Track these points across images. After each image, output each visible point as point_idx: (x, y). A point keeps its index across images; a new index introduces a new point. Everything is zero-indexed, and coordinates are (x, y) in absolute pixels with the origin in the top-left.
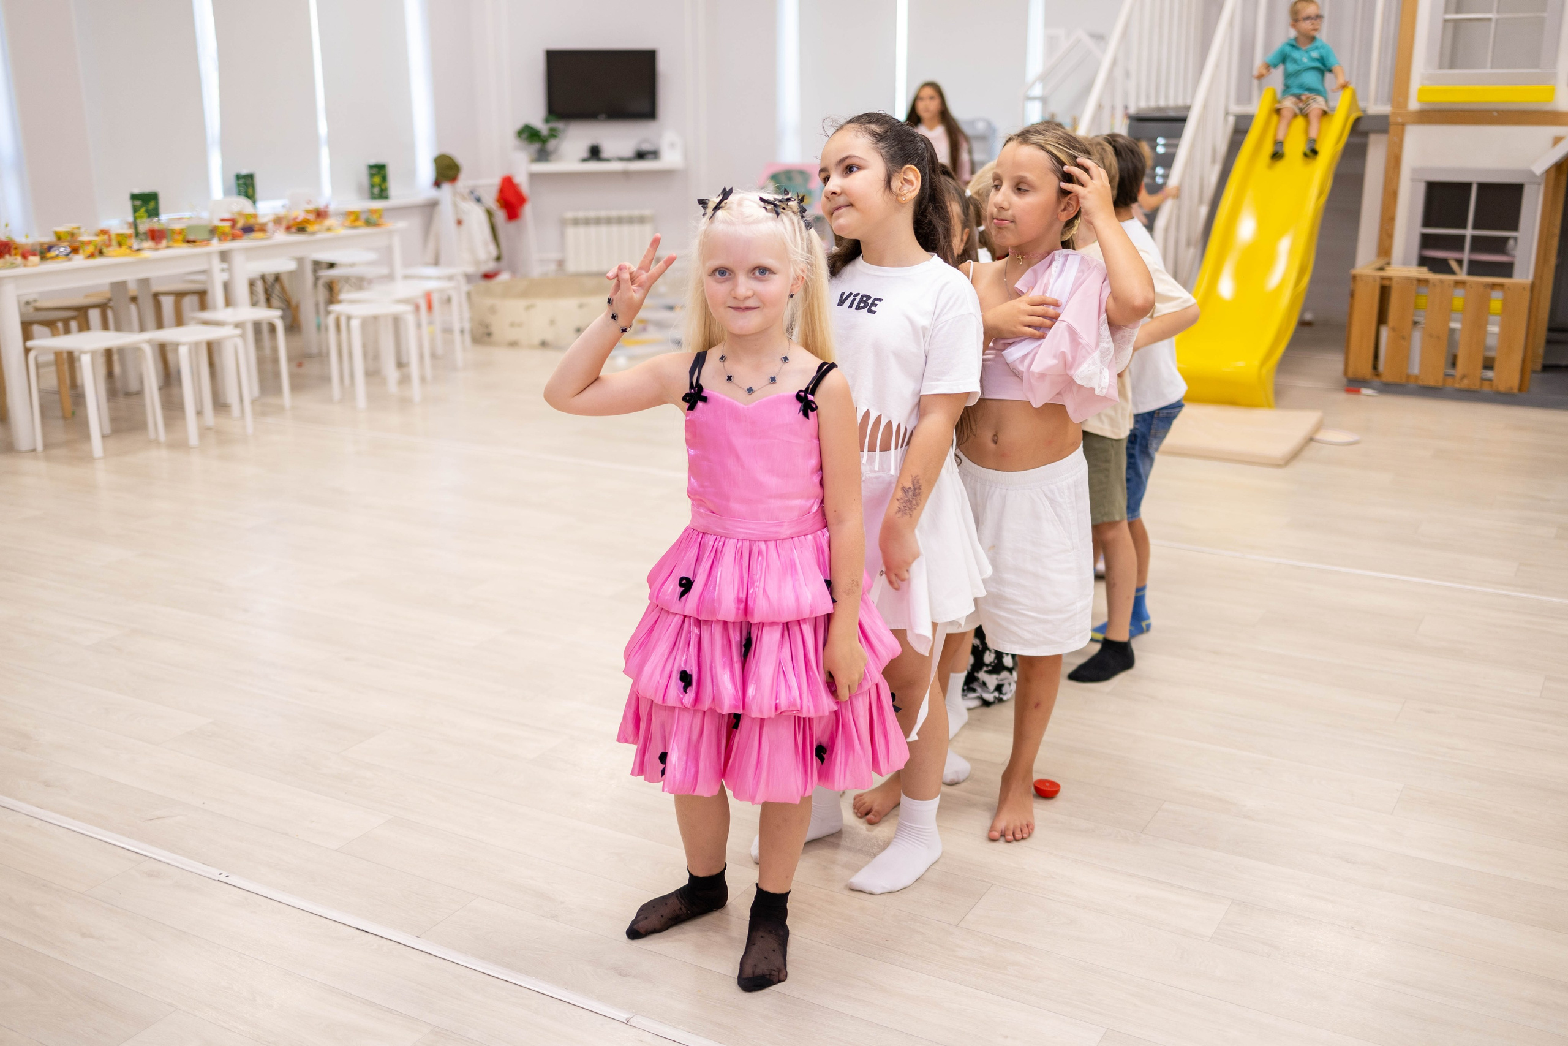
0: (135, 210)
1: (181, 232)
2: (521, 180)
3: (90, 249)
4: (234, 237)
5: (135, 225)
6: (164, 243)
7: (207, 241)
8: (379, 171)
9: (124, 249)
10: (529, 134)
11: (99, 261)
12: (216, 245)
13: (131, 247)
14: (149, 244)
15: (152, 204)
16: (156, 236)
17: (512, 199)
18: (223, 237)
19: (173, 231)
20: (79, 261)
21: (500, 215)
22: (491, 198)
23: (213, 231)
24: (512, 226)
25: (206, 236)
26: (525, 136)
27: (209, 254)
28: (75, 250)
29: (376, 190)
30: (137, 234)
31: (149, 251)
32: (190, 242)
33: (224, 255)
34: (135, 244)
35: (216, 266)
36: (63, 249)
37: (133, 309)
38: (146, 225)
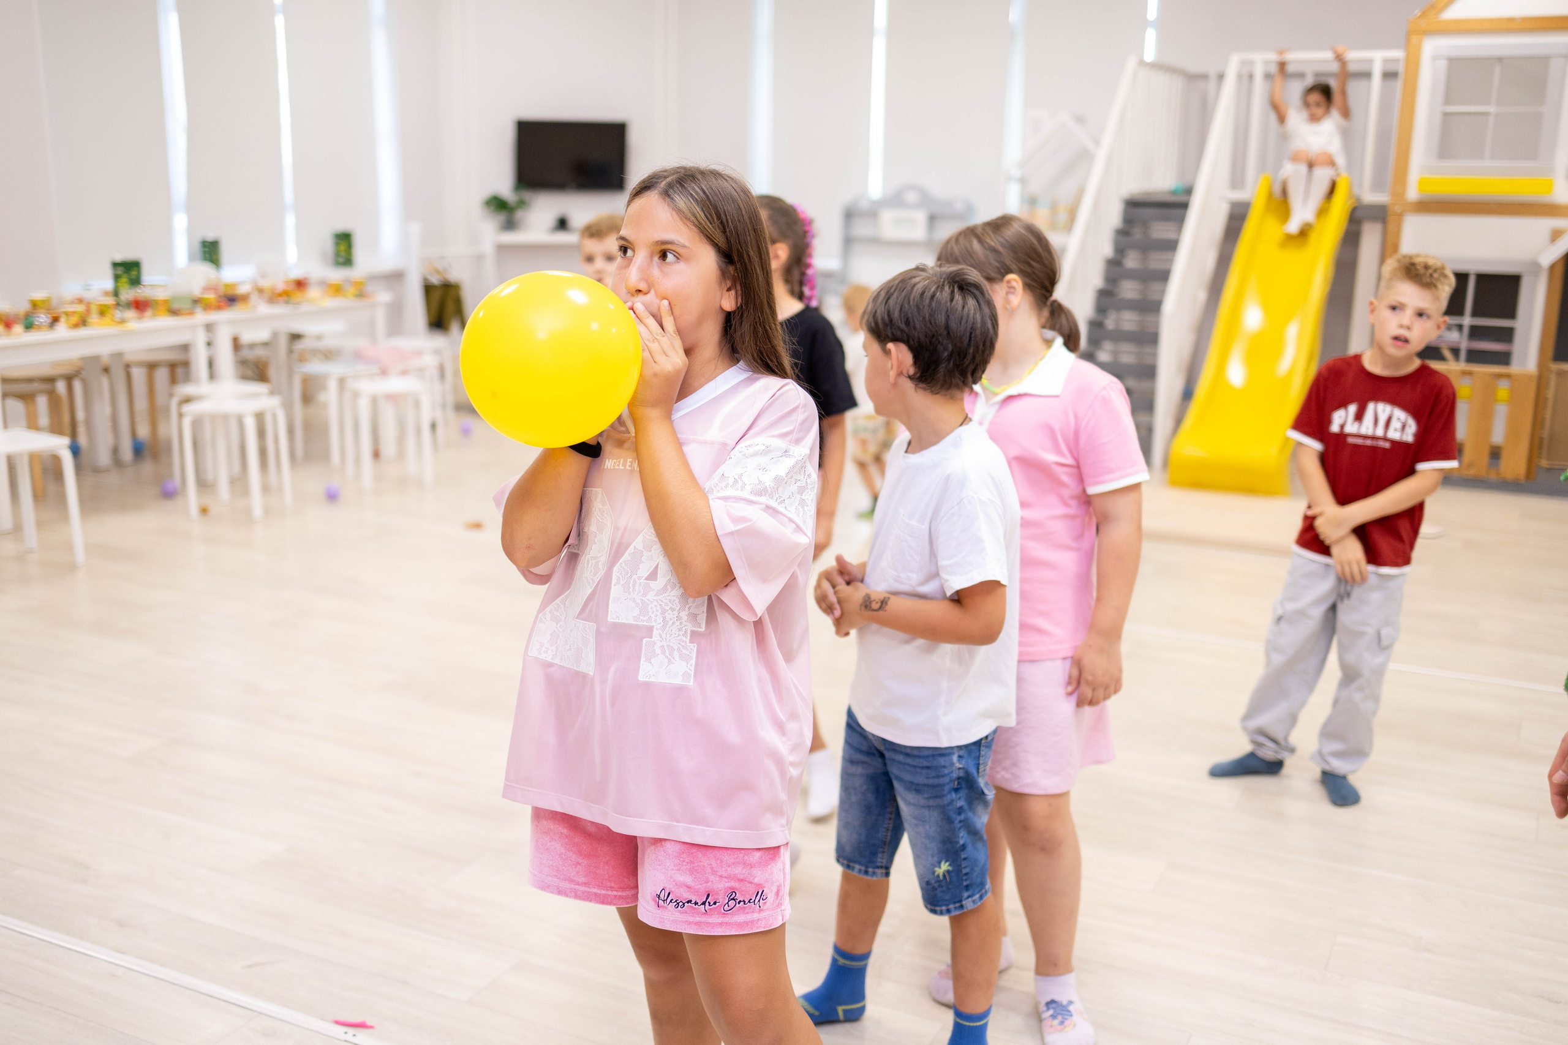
0: (117, 278)
1: (165, 302)
3: (75, 319)
4: (219, 308)
5: (116, 293)
6: (148, 313)
7: (191, 313)
8: (344, 240)
9: (107, 319)
10: (496, 204)
11: (80, 332)
12: (201, 316)
13: (113, 315)
14: (132, 314)
15: (133, 273)
16: (140, 306)
18: (208, 307)
19: (156, 302)
20: (62, 330)
23: (197, 301)
25: (187, 305)
26: (492, 206)
27: (192, 325)
28: (55, 320)
29: (341, 258)
30: (118, 304)
31: (132, 321)
32: (174, 312)
33: (209, 327)
34: (118, 314)
35: (201, 338)
36: (43, 318)
37: (105, 381)
38: (128, 294)
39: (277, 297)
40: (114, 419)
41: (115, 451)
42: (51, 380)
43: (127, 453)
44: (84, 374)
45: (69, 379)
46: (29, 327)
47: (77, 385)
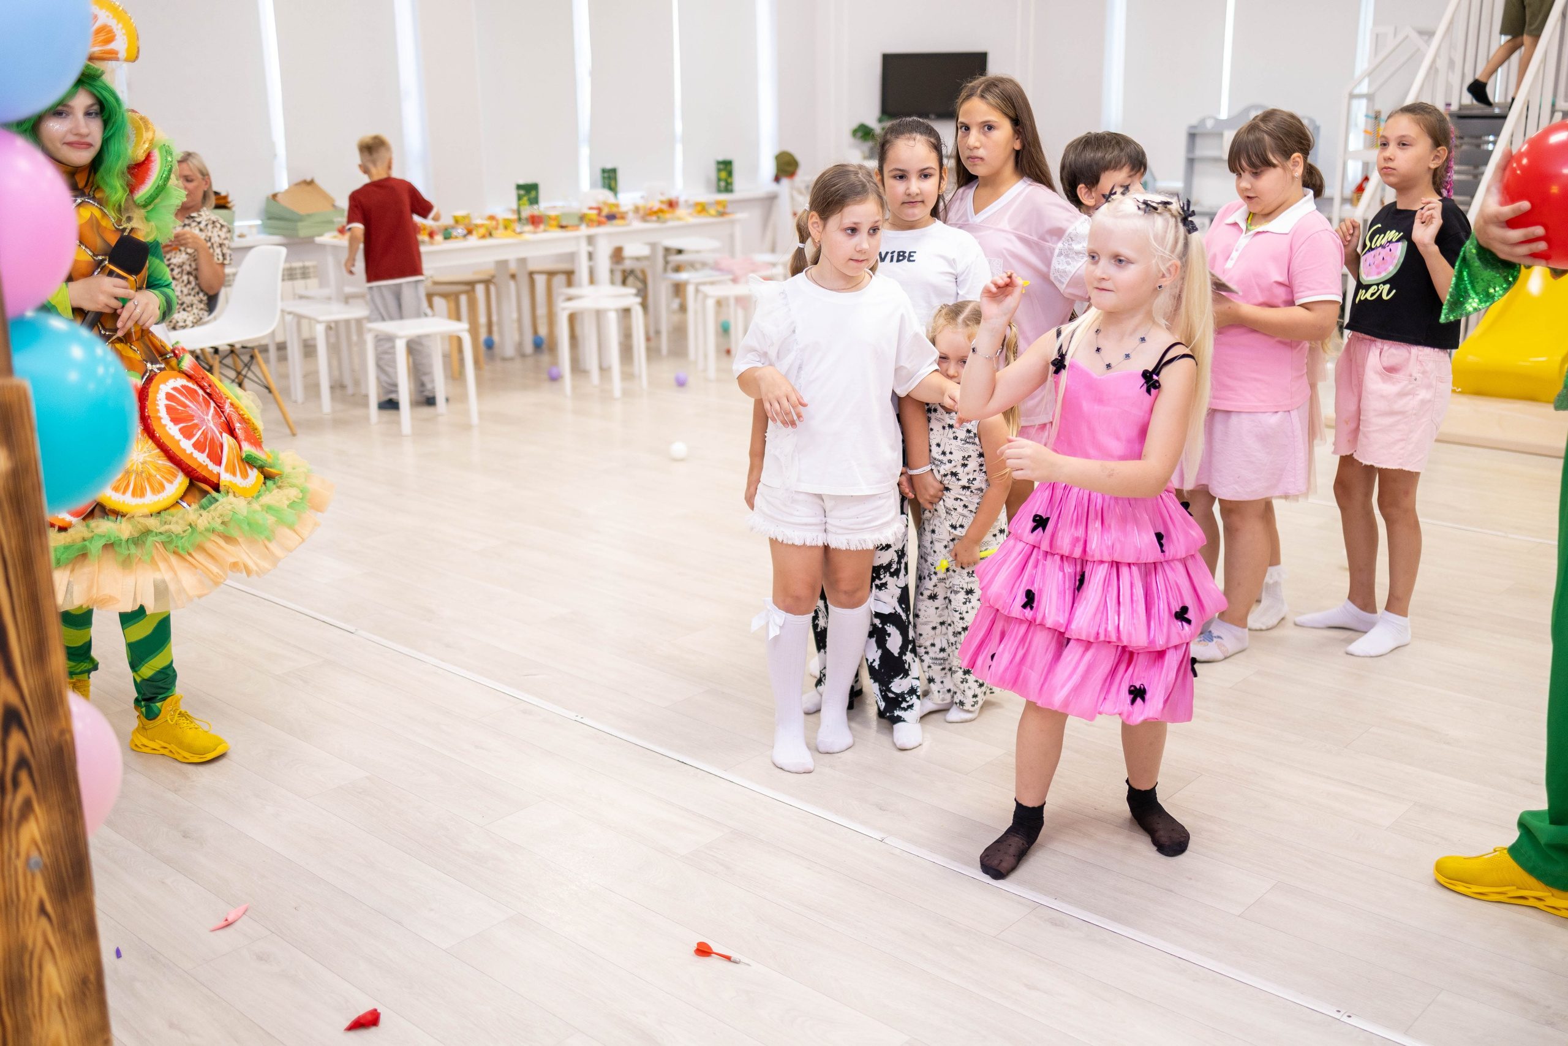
0: (520, 197)
1: (556, 218)
3: (483, 231)
4: (600, 224)
5: (518, 211)
6: (541, 227)
7: (576, 227)
8: (726, 167)
9: (509, 232)
10: (863, 133)
11: (488, 242)
13: (514, 229)
14: (529, 228)
15: (533, 194)
16: (535, 221)
18: (591, 222)
19: (549, 217)
23: (582, 218)
25: (575, 221)
26: (859, 134)
27: (578, 238)
28: (469, 232)
29: (722, 185)
30: (519, 220)
31: (529, 234)
32: (563, 227)
33: (590, 240)
34: (518, 228)
35: (584, 249)
36: (460, 231)
37: (512, 284)
38: (528, 211)
39: (648, 214)
40: (520, 320)
41: (520, 345)
42: (471, 284)
43: (529, 348)
44: (495, 280)
45: (487, 282)
46: (447, 237)
47: (492, 288)
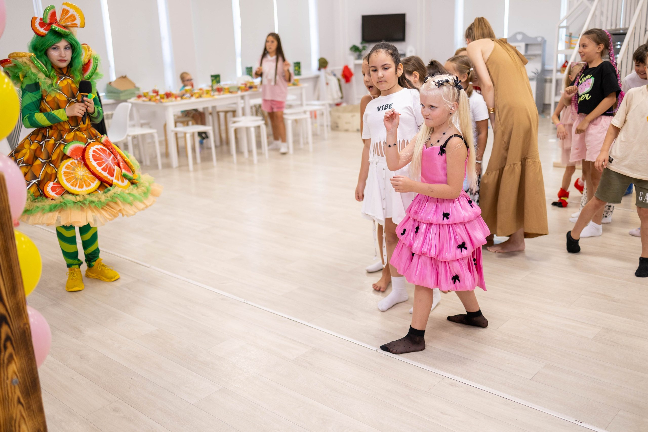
0: (212, 81)
1: (228, 89)
2: (351, 67)
4: (246, 90)
5: (212, 86)
6: (222, 93)
7: (236, 92)
8: (298, 65)
9: (208, 95)
10: (355, 49)
12: (240, 93)
13: (210, 94)
14: (217, 93)
15: (218, 79)
16: (219, 90)
17: (347, 74)
19: (225, 89)
20: (194, 100)
21: (343, 81)
22: (339, 74)
23: (239, 88)
24: (347, 85)
25: (236, 90)
26: (353, 49)
27: (237, 97)
28: (192, 96)
29: (296, 72)
30: (213, 90)
31: (217, 96)
32: (231, 92)
33: (243, 97)
34: (212, 93)
35: (240, 101)
36: (188, 95)
38: (216, 86)
46: (182, 98)
